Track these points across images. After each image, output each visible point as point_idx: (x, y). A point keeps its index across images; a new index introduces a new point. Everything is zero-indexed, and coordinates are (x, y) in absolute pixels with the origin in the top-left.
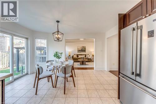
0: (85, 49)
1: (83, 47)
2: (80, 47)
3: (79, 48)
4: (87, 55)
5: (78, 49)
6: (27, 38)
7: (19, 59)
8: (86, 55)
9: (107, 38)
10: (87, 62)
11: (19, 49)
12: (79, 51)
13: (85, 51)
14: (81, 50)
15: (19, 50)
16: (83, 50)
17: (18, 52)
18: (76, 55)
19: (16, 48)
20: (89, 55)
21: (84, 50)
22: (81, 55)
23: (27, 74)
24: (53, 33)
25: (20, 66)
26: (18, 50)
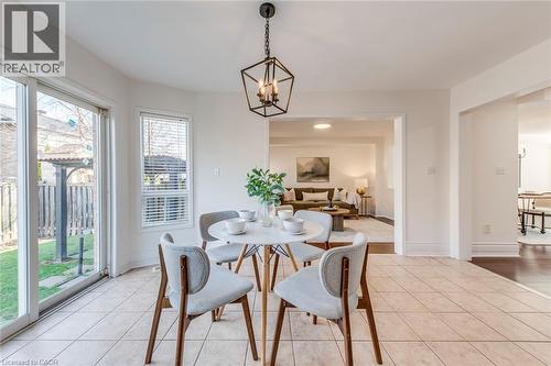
0: (328, 169)
1: (320, 159)
2: (308, 160)
3: (303, 163)
4: (336, 191)
5: (299, 166)
6: (103, 110)
7: (69, 206)
8: (331, 192)
9: (462, 114)
10: (346, 218)
11: (68, 165)
12: (302, 175)
13: (326, 176)
14: (312, 173)
15: (69, 170)
16: (320, 171)
17: (63, 177)
18: (292, 191)
19: (55, 162)
20: (344, 192)
21: (323, 171)
22: (314, 191)
23: (105, 276)
24: (242, 71)
25: (73, 234)
26: (64, 172)
